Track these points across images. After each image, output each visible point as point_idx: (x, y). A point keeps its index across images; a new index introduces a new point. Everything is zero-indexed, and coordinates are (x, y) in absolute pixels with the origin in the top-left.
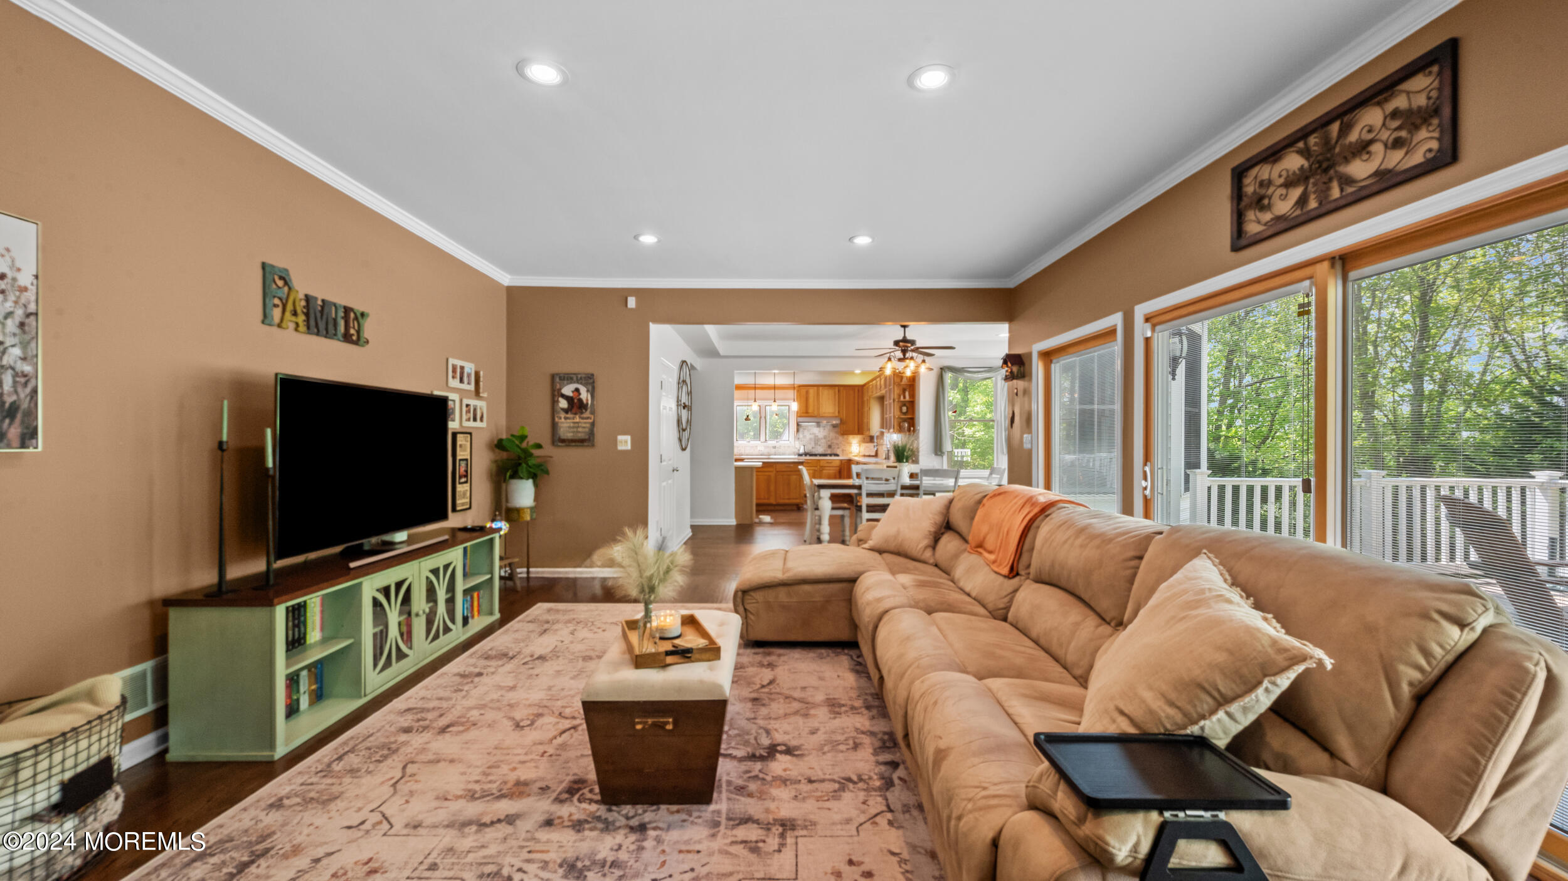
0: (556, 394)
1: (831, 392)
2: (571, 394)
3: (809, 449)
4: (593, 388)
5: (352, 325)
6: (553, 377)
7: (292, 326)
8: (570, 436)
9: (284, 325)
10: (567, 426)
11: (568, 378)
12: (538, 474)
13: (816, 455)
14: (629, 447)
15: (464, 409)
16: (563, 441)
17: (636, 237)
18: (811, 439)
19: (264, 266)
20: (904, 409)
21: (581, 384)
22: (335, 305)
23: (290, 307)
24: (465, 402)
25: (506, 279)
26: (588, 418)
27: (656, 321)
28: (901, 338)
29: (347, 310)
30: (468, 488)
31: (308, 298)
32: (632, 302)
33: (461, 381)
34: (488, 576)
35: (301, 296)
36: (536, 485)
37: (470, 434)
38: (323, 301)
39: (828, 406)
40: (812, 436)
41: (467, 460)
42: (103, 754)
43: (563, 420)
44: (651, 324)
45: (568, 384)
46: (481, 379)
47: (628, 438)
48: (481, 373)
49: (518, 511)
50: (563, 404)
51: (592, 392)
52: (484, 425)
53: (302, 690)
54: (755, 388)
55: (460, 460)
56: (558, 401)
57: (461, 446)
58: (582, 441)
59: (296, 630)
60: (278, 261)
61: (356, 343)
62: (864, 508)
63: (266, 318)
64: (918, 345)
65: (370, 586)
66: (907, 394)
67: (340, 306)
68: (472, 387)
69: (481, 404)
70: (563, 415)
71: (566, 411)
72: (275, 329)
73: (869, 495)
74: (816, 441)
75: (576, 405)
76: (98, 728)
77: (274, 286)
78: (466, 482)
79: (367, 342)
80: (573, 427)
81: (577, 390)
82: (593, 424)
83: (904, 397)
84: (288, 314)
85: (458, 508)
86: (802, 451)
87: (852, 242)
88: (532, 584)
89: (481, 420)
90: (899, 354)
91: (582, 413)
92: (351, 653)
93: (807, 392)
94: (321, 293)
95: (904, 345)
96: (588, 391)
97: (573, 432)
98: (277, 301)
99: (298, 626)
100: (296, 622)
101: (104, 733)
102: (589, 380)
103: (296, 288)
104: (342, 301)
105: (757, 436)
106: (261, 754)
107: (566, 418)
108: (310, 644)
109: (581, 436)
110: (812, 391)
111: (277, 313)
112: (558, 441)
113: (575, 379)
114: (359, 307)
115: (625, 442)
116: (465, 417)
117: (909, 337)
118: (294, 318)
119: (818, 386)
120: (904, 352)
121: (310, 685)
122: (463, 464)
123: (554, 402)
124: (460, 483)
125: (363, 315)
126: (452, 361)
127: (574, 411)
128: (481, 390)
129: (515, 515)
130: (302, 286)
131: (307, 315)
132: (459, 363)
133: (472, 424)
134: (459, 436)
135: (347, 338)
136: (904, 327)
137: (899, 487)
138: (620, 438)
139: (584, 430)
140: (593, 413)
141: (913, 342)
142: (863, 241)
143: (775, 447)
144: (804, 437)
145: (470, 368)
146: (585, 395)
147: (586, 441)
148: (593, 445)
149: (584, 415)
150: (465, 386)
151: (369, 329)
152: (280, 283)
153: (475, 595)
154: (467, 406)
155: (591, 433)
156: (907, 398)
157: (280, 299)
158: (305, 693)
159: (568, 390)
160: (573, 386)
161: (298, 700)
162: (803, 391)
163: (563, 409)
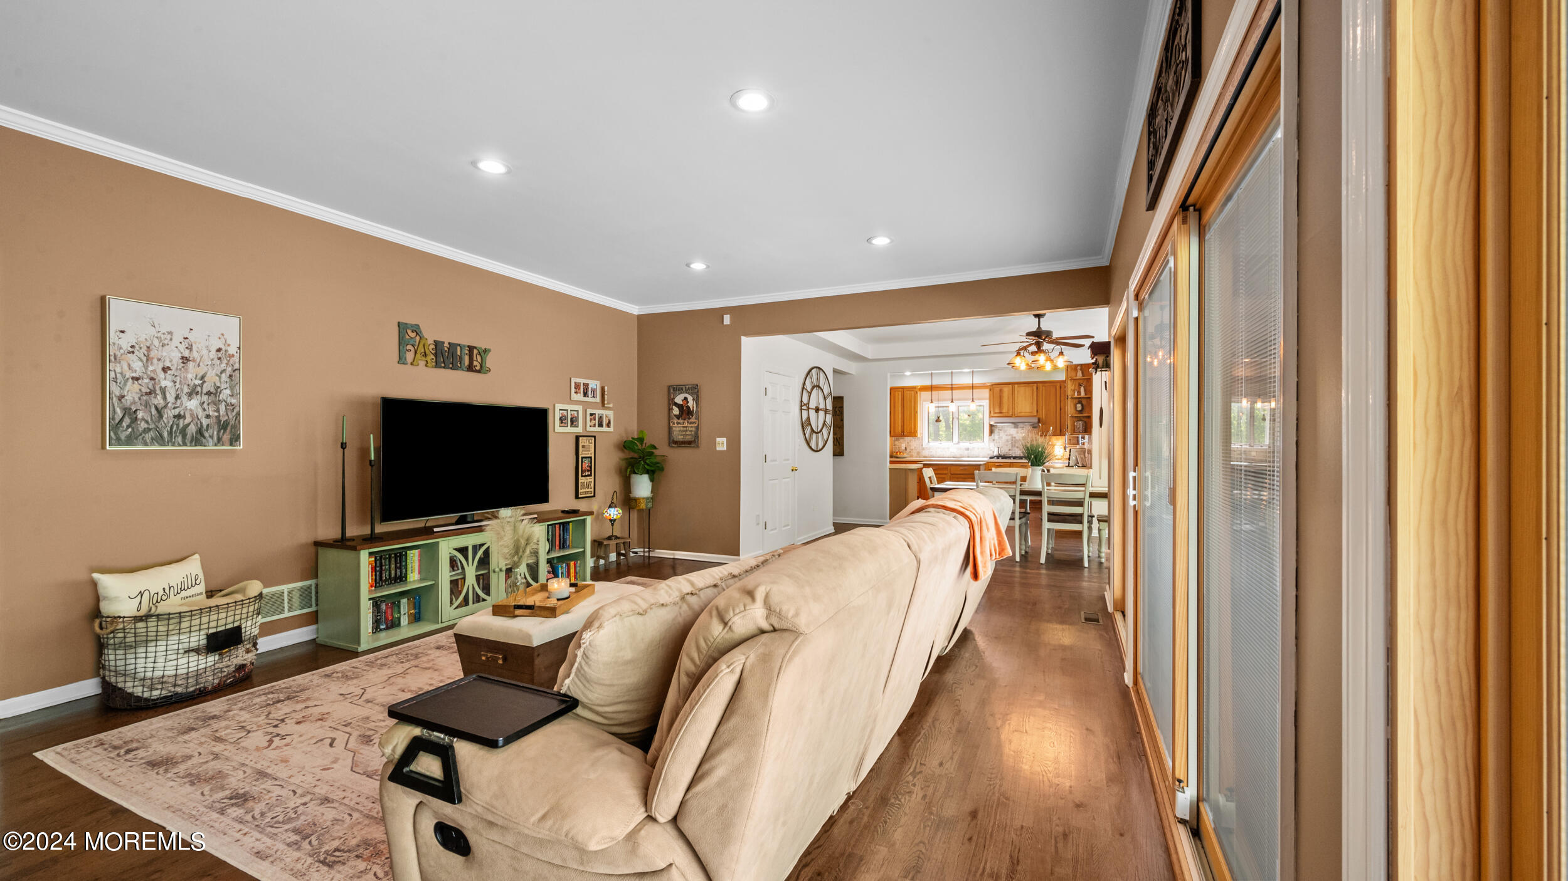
0: (671, 403)
1: (1028, 390)
2: (681, 403)
3: (1004, 451)
4: (698, 396)
5: (475, 359)
6: (669, 387)
7: (422, 363)
8: (680, 438)
9: (415, 363)
10: (680, 429)
11: (679, 389)
12: (655, 471)
13: (1010, 458)
14: (725, 448)
15: (588, 417)
16: (676, 442)
17: (688, 265)
18: (1007, 441)
19: (399, 324)
20: (1079, 407)
21: (689, 393)
22: (459, 345)
23: (420, 350)
24: (589, 411)
25: (635, 310)
26: (694, 423)
27: (747, 334)
28: (1035, 329)
29: (471, 349)
30: (593, 480)
31: (436, 343)
32: (727, 319)
33: (585, 394)
34: (582, 550)
35: (430, 341)
36: (652, 480)
37: (595, 437)
38: (449, 343)
39: (1025, 404)
40: (1009, 437)
41: (591, 458)
42: (236, 624)
43: (676, 425)
44: (742, 337)
45: (679, 394)
46: (606, 393)
47: (724, 440)
48: (606, 388)
49: (636, 500)
50: (676, 411)
51: (696, 400)
52: (611, 429)
53: (402, 612)
54: (952, 388)
55: (582, 458)
56: (672, 409)
57: (583, 446)
58: (690, 443)
59: (398, 570)
60: (410, 320)
61: (479, 372)
62: (1045, 517)
63: (401, 360)
64: (1055, 335)
65: (447, 547)
66: (1082, 389)
67: (464, 346)
68: (598, 399)
69: (608, 414)
70: (675, 420)
71: (678, 417)
72: (409, 366)
73: (1052, 502)
74: (1014, 441)
75: (686, 412)
76: (234, 608)
77: (408, 337)
78: (590, 475)
79: (490, 370)
80: (683, 431)
81: (686, 399)
82: (697, 428)
83: (1079, 393)
84: (418, 355)
85: (580, 496)
86: (996, 453)
87: (871, 243)
88: (651, 561)
89: (608, 425)
90: (1034, 348)
91: (689, 419)
92: (433, 589)
93: (1001, 391)
94: (447, 339)
95: (1039, 336)
96: (693, 399)
97: (683, 435)
98: (409, 347)
99: (400, 568)
100: (398, 565)
101: (238, 612)
102: (694, 390)
103: (426, 337)
104: (466, 341)
105: (950, 438)
106: (351, 646)
107: (678, 423)
108: (410, 582)
109: (688, 438)
110: (1006, 390)
111: (410, 356)
112: (674, 443)
113: (684, 389)
114: (481, 344)
115: (722, 444)
116: (589, 423)
117: (1044, 327)
118: (424, 358)
119: (1013, 384)
120: (1039, 345)
121: (409, 610)
122: (587, 461)
123: (670, 410)
124: (582, 476)
125: (485, 351)
126: (574, 380)
127: (683, 417)
128: (606, 402)
129: (633, 504)
130: (430, 336)
131: (436, 355)
132: (582, 381)
133: (597, 429)
134: (580, 438)
135: (470, 368)
136: (1038, 316)
137: (1087, 495)
138: (718, 440)
139: (691, 433)
140: (697, 419)
141: (1048, 334)
142: (881, 241)
143: (968, 449)
144: (1000, 438)
145: (593, 384)
146: (691, 403)
147: (691, 443)
148: (698, 447)
149: (692, 420)
150: (590, 399)
151: (490, 362)
152: (413, 335)
153: (572, 564)
154: (591, 415)
155: (696, 436)
156: (1083, 394)
157: (413, 346)
158: (405, 614)
159: (679, 399)
160: (682, 396)
161: (399, 619)
162: (997, 389)
163: (675, 415)
